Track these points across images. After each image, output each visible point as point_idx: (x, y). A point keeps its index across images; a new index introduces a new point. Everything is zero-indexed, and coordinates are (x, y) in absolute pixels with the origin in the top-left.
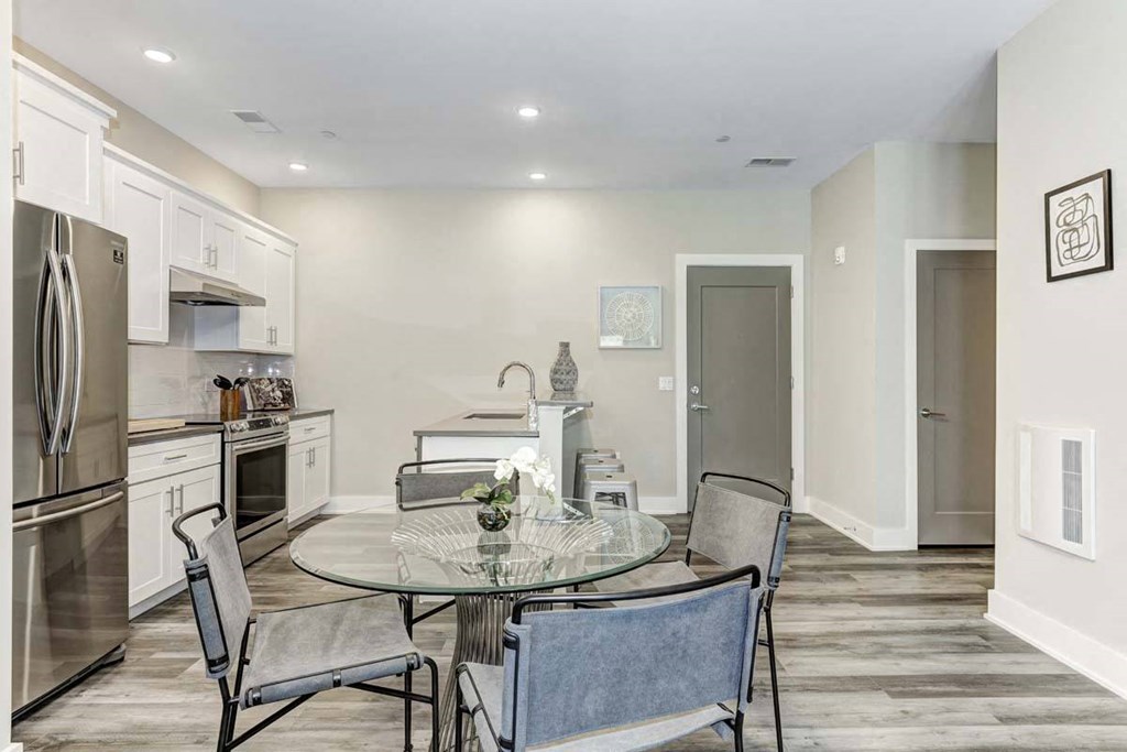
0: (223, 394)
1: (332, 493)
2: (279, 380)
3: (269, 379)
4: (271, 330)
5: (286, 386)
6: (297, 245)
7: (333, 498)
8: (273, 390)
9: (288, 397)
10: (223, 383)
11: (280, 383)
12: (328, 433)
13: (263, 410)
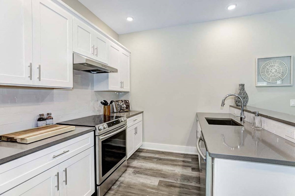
0: (104, 107)
1: (143, 141)
2: (125, 101)
3: (122, 100)
4: (121, 83)
5: (127, 103)
6: (130, 53)
7: (144, 143)
8: (123, 105)
9: (128, 107)
10: (105, 103)
11: (125, 102)
12: (142, 120)
13: (119, 112)
